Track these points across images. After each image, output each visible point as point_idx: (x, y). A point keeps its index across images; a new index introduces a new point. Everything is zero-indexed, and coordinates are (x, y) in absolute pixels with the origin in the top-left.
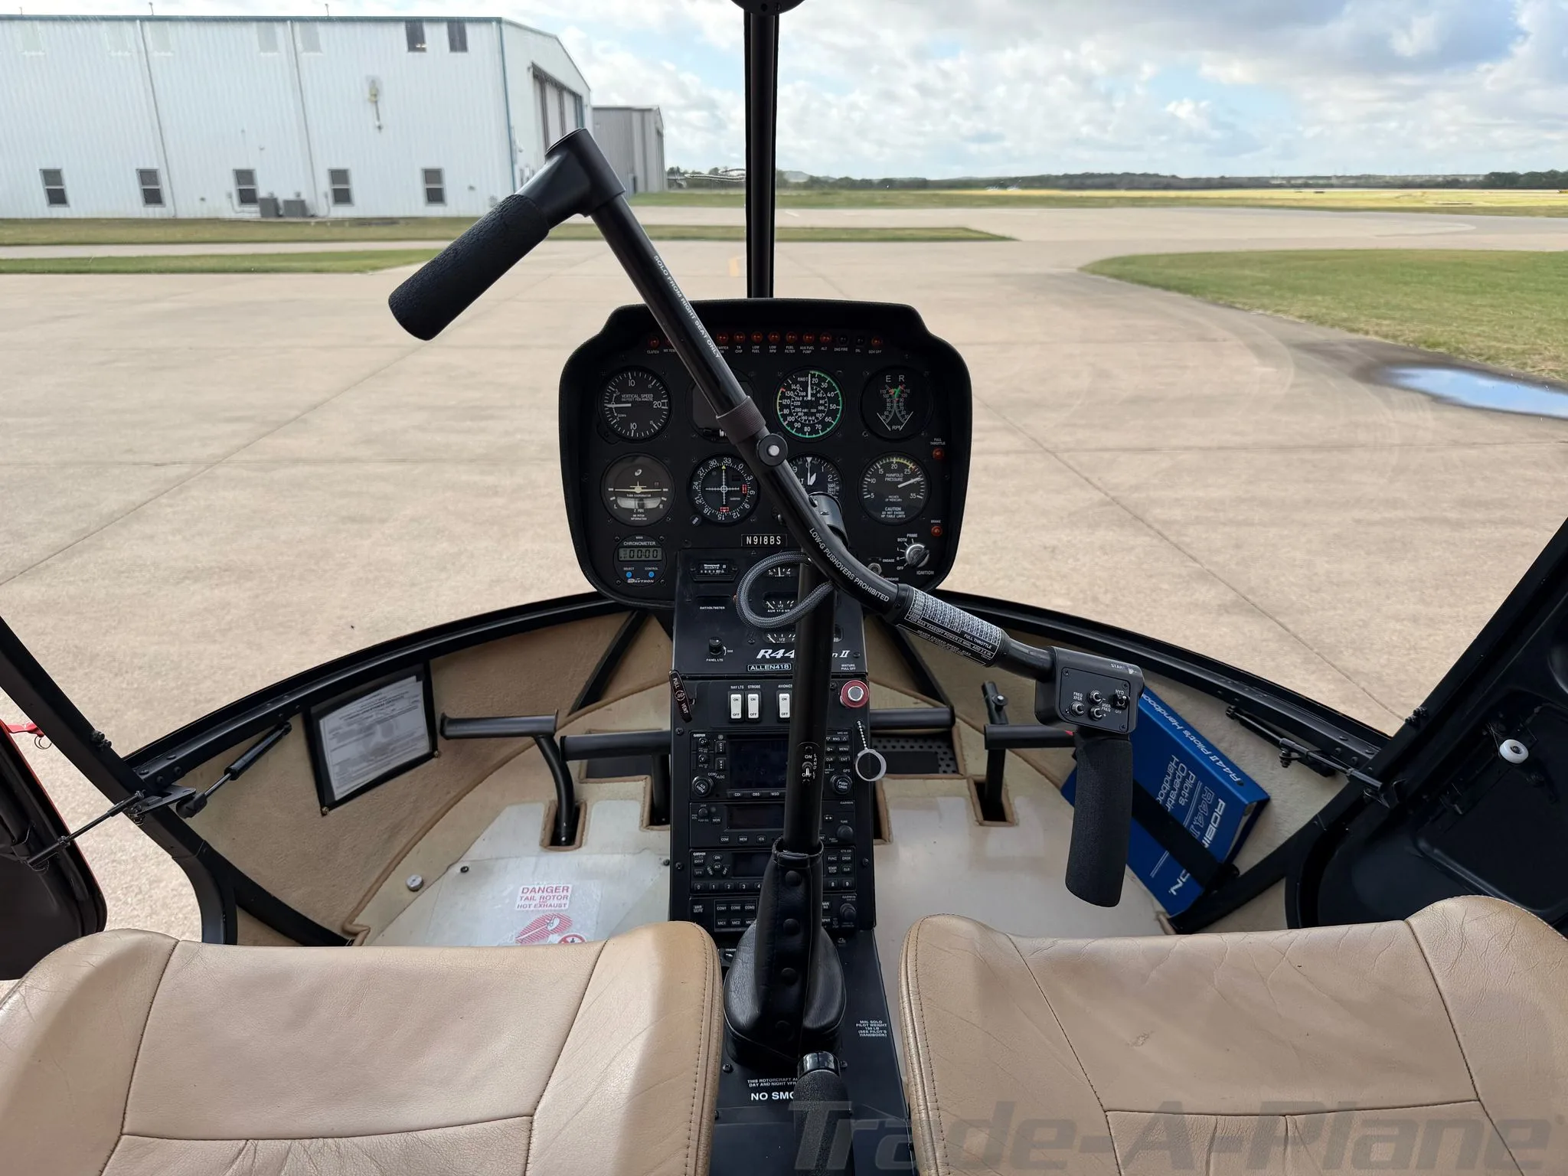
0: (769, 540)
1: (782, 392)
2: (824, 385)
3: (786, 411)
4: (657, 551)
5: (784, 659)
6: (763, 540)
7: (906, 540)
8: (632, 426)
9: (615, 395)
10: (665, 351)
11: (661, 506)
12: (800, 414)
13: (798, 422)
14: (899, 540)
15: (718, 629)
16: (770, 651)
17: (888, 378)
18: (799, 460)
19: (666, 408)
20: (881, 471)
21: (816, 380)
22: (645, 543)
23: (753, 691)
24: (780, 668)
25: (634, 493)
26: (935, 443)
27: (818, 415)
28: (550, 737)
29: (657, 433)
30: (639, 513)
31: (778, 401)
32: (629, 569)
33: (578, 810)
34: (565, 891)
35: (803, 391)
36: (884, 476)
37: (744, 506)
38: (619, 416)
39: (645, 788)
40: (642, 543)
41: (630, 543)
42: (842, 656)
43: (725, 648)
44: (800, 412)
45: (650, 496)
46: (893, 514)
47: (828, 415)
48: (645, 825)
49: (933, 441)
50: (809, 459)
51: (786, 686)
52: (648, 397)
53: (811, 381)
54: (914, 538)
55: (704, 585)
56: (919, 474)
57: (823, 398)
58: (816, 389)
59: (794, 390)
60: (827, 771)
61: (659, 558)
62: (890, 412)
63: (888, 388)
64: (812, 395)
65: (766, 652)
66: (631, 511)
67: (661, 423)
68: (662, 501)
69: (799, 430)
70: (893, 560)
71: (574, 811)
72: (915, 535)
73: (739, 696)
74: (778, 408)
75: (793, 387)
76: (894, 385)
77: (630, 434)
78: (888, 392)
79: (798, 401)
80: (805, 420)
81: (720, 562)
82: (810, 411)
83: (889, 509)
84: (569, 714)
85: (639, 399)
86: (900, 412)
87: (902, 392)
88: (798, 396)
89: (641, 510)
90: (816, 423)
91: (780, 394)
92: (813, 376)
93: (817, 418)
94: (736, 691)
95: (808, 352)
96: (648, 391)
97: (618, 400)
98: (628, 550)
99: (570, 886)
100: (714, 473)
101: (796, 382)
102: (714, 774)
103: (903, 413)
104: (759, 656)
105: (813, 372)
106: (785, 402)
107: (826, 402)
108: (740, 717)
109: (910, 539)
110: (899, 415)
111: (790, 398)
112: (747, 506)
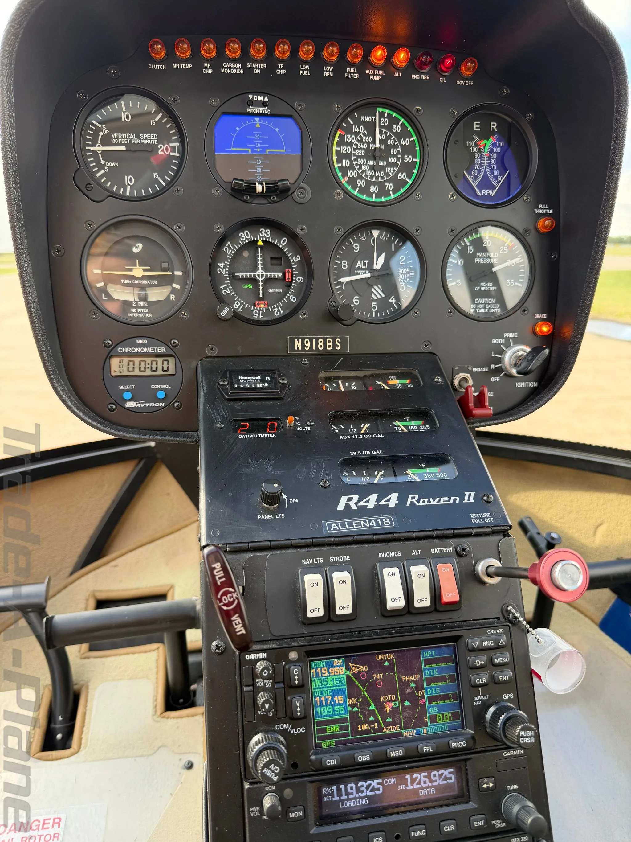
0: (325, 344)
1: (341, 137)
2: (397, 128)
3: (346, 163)
4: (168, 361)
5: (380, 510)
6: (317, 344)
7: (503, 341)
8: (127, 179)
9: (101, 134)
10: (175, 65)
11: (172, 297)
12: (364, 168)
13: (362, 178)
14: (494, 341)
15: (270, 467)
16: (356, 498)
17: (476, 126)
18: (362, 235)
19: (177, 154)
20: (470, 249)
21: (385, 121)
22: (149, 350)
23: (339, 567)
24: (378, 524)
25: (132, 277)
26: (539, 211)
27: (388, 170)
28: (40, 610)
29: (163, 190)
30: (141, 307)
31: (335, 148)
32: (128, 387)
33: (76, 698)
34: (56, 825)
35: (368, 135)
36: (474, 256)
37: (288, 299)
38: (108, 164)
39: (157, 660)
40: (146, 350)
41: (127, 350)
42: (466, 501)
43: (284, 496)
44: (365, 164)
45: (155, 282)
46: (485, 308)
47: (401, 170)
48: (159, 712)
49: (538, 208)
50: (376, 233)
51: (391, 554)
52: (150, 138)
53: (380, 121)
54: (513, 339)
55: (241, 403)
56: (518, 254)
57: (395, 147)
58: (386, 133)
59: (357, 134)
60: (477, 701)
61: (172, 371)
62: (479, 171)
63: (477, 139)
64: (381, 141)
65: (350, 499)
66: (127, 305)
67: (169, 175)
68: (174, 291)
69: (363, 190)
70: (486, 369)
71: (71, 697)
72: (515, 335)
73: (318, 578)
74: (335, 158)
75: (356, 129)
76: (485, 134)
77: (125, 190)
78: (476, 145)
79: (361, 149)
80: (372, 177)
81: (262, 372)
82: (377, 163)
83: (480, 301)
84: (72, 574)
85: (136, 141)
86: (492, 173)
87: (494, 144)
88: (361, 141)
89: (143, 304)
90: (386, 181)
91: (337, 139)
92: (382, 115)
93: (388, 175)
94: (312, 569)
95: (378, 78)
96: (150, 130)
97: (106, 141)
98: (126, 360)
99: (63, 816)
100: (246, 254)
101: (358, 123)
102: (286, 726)
103: (496, 173)
104: (341, 507)
105: (381, 110)
106: (345, 149)
107: (398, 152)
108: (321, 613)
109: (508, 339)
110: (490, 177)
111: (351, 144)
112: (293, 299)
